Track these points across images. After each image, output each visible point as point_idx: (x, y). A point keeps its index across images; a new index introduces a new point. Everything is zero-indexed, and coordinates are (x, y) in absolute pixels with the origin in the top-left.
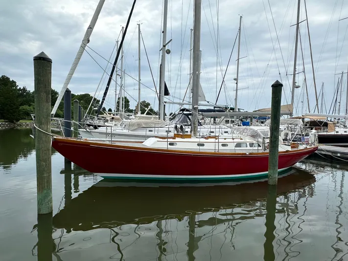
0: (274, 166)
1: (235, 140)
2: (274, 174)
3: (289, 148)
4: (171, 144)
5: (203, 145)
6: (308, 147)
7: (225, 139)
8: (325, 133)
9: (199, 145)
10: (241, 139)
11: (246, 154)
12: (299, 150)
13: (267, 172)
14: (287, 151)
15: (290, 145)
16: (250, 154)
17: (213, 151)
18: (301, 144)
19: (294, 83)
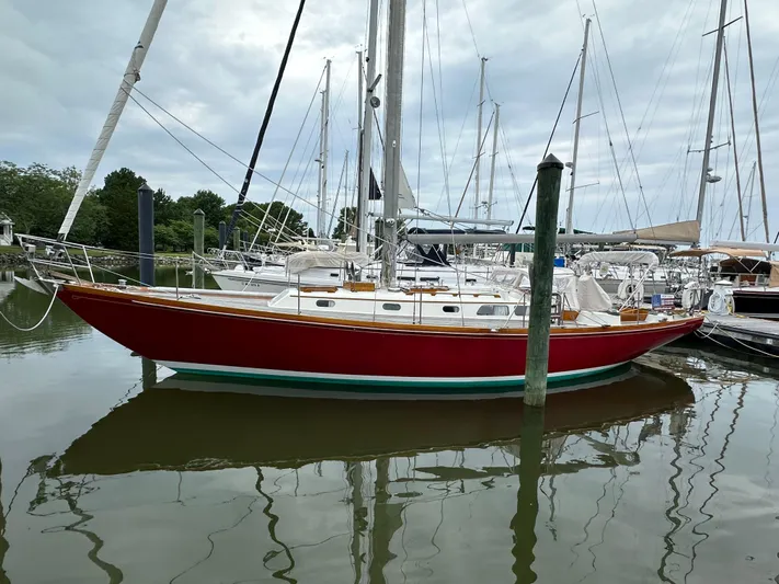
0: (537, 362)
1: (480, 299)
2: (538, 381)
3: (616, 322)
4: (323, 303)
5: (397, 307)
6: (670, 319)
7: (476, 296)
8: (761, 289)
9: (387, 307)
10: (496, 296)
11: (488, 331)
12: (642, 326)
13: (522, 377)
14: (605, 328)
15: (617, 314)
16: (501, 331)
17: (409, 322)
18: (652, 311)
19: (706, 170)
